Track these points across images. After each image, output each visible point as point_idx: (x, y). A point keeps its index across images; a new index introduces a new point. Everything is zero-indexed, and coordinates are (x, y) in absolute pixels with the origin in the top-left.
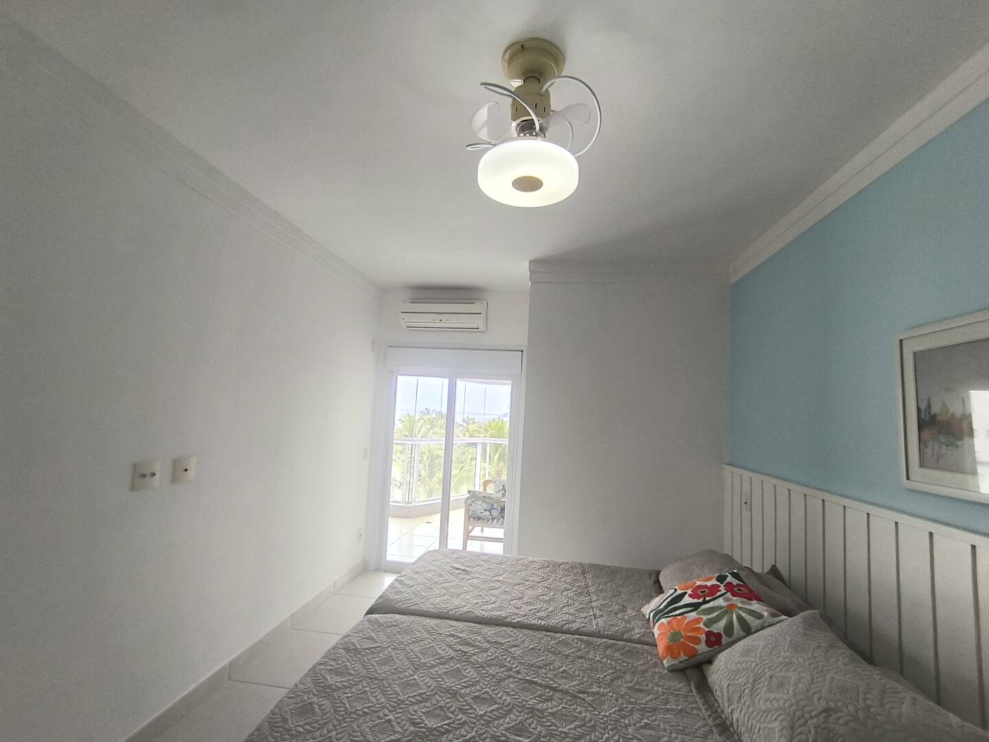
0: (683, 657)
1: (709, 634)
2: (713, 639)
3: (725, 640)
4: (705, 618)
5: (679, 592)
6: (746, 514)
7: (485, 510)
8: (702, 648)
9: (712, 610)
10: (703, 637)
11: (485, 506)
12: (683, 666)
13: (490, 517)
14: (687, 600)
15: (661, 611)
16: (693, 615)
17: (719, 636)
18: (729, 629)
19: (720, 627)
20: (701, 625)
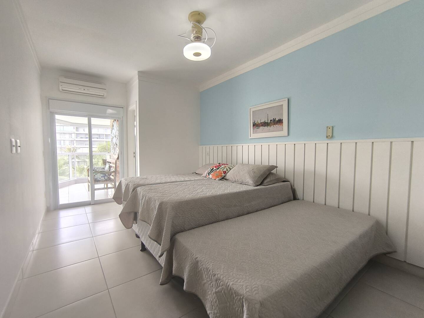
0: (220, 177)
1: (224, 172)
2: (225, 172)
3: (227, 172)
4: (221, 169)
5: (211, 168)
6: (208, 157)
7: (102, 177)
8: (223, 174)
9: (222, 168)
10: (223, 173)
11: (102, 175)
12: (220, 179)
13: (104, 179)
14: (214, 169)
15: (209, 173)
16: (218, 170)
17: (225, 171)
18: (227, 170)
19: (225, 170)
20: (221, 171)
